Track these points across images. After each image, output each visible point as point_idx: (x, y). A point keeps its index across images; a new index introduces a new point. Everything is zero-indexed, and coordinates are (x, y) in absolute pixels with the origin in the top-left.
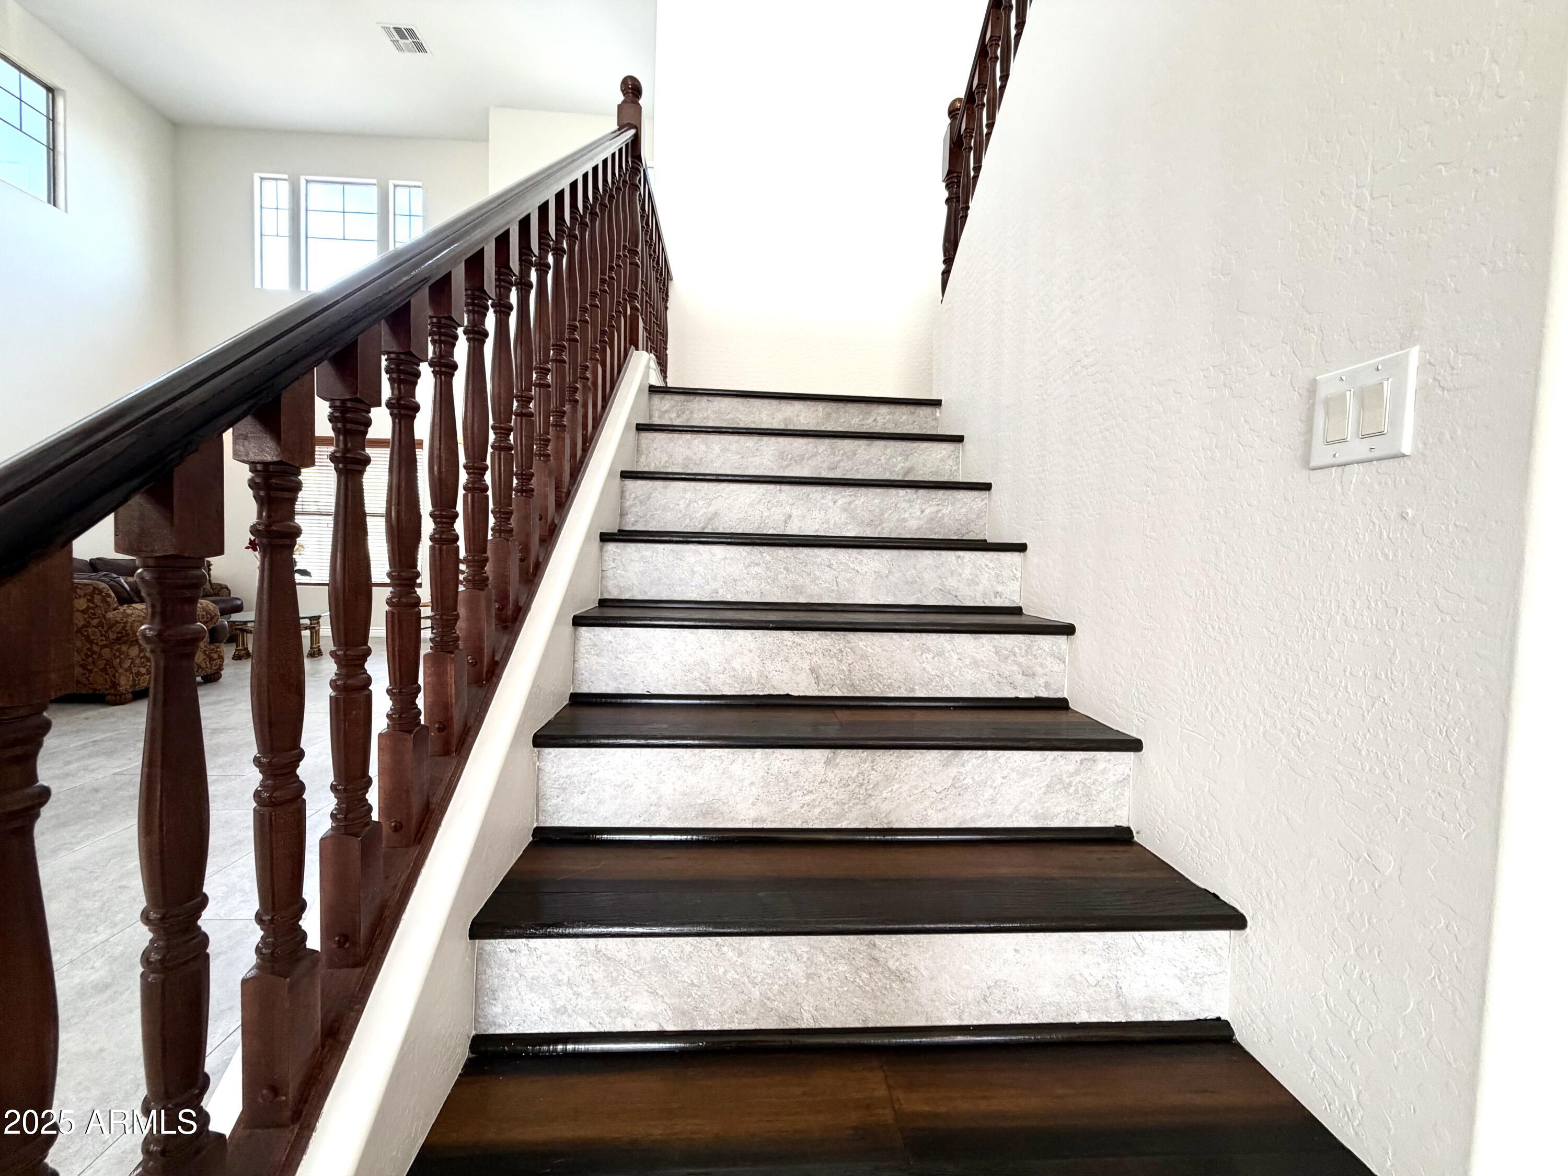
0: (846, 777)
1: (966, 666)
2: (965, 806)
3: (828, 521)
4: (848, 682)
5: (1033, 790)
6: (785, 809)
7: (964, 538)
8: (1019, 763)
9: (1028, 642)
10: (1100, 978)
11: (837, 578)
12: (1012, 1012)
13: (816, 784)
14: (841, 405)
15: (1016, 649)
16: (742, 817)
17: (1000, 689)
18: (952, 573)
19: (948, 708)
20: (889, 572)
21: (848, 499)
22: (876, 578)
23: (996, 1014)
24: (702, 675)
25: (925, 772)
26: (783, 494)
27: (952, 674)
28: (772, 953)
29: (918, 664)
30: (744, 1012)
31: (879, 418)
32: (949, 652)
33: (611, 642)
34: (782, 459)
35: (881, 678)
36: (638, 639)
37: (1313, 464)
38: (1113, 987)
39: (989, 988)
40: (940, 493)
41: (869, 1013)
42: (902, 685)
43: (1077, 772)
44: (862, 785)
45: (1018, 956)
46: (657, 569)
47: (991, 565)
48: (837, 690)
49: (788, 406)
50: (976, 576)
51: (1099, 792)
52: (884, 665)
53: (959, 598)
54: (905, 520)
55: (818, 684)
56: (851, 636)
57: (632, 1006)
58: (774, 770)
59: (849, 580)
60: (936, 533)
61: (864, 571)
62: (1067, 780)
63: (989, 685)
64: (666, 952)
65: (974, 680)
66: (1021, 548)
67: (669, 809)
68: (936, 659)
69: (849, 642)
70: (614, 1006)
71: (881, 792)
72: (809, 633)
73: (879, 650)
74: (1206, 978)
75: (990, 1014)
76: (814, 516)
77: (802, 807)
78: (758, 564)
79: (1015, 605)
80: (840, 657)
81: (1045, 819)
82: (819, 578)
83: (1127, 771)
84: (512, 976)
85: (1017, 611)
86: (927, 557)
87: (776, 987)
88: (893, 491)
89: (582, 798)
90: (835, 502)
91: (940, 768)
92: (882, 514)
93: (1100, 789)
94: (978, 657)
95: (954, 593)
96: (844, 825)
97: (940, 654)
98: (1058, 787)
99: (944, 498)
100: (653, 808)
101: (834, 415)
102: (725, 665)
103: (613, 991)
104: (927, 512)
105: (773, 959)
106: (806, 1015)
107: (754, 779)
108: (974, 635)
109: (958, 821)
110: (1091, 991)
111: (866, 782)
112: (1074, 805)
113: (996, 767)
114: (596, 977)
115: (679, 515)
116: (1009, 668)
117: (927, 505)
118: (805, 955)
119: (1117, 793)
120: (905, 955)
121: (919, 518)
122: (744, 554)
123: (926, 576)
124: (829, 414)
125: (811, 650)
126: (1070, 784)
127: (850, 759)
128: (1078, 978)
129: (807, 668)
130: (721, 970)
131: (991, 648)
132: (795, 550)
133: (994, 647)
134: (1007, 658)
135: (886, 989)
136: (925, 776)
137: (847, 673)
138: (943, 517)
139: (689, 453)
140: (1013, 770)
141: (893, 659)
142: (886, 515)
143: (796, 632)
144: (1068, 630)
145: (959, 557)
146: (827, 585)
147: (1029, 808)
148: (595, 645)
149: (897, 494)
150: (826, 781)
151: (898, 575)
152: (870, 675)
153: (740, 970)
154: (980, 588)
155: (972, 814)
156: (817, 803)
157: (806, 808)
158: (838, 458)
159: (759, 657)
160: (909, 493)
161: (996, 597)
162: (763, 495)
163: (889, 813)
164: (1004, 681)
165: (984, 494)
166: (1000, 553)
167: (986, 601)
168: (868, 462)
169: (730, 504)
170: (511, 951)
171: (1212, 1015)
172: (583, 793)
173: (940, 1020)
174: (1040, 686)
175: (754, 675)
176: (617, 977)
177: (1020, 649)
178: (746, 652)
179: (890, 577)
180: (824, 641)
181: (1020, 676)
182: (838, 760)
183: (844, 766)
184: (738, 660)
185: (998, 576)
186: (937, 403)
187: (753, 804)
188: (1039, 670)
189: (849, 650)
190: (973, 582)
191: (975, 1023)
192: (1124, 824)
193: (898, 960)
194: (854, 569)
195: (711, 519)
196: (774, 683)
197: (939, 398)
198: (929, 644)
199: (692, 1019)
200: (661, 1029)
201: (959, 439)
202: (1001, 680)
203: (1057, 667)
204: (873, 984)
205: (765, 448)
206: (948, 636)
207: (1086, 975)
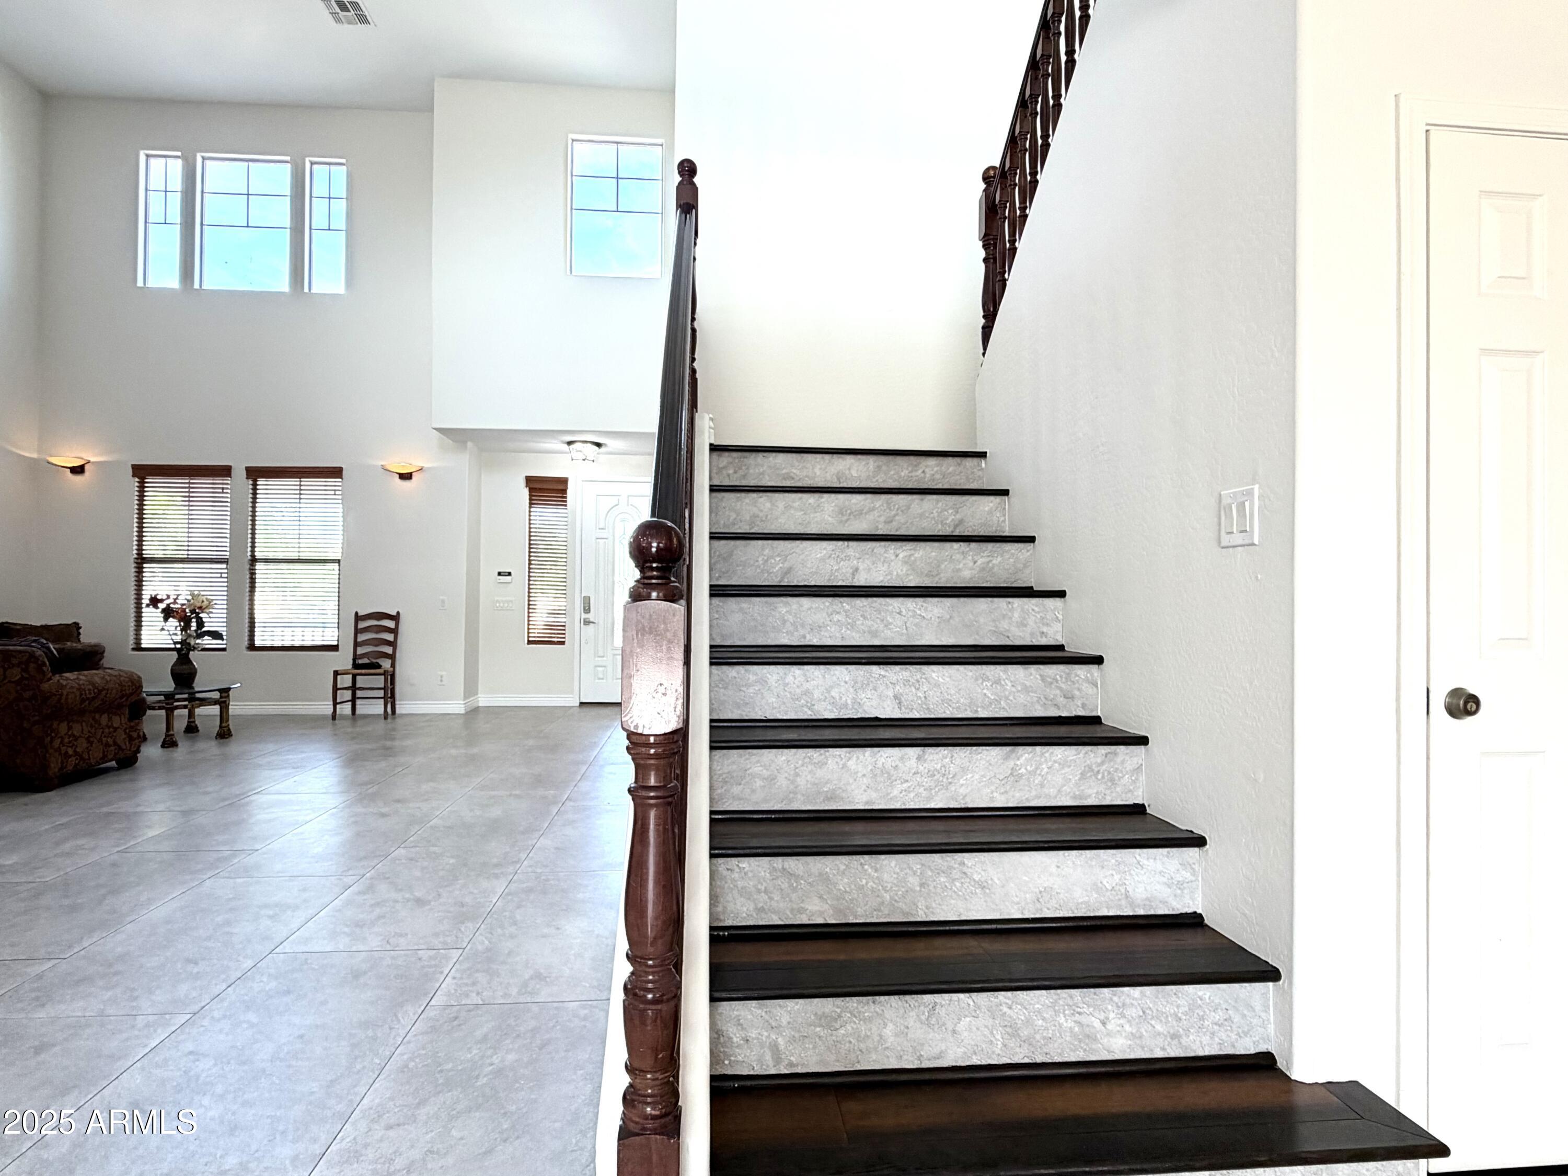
0: (932, 769)
1: (1018, 691)
2: (1020, 790)
3: (890, 573)
4: (924, 706)
5: (1071, 777)
6: (888, 794)
7: (1013, 585)
8: (1060, 756)
9: (1067, 671)
10: (1114, 885)
11: (906, 623)
12: (1056, 908)
13: (911, 775)
14: (891, 457)
15: (1058, 677)
16: (857, 801)
17: (1046, 709)
18: (1004, 616)
19: (1006, 725)
20: (951, 617)
21: (909, 553)
22: (939, 622)
23: (1046, 910)
24: (807, 702)
25: (990, 764)
26: (850, 549)
27: (1007, 698)
28: (897, 870)
29: (980, 691)
30: (879, 910)
31: (927, 470)
32: (1004, 680)
33: (735, 678)
34: (842, 514)
35: (950, 703)
36: (756, 674)
37: (1223, 544)
38: (1123, 891)
39: (1041, 892)
40: (990, 546)
41: (962, 910)
42: (967, 708)
43: (1103, 763)
44: (944, 775)
45: (1059, 870)
46: (754, 619)
47: (1036, 609)
48: (916, 713)
49: (840, 460)
50: (1025, 619)
51: (1120, 778)
52: (953, 692)
53: (1011, 638)
54: (959, 570)
55: (900, 708)
56: (925, 668)
57: (807, 907)
58: (880, 765)
59: (916, 625)
60: (987, 582)
61: (929, 617)
62: (1096, 769)
63: (1038, 707)
64: (828, 870)
65: (1026, 703)
66: (1061, 594)
67: (803, 795)
68: (994, 686)
69: (924, 674)
70: (795, 906)
71: (959, 780)
72: (892, 666)
73: (948, 679)
74: (1185, 885)
75: (1041, 910)
76: (878, 569)
77: (901, 793)
78: (838, 613)
79: (1058, 644)
80: (917, 686)
81: (1081, 799)
82: (891, 624)
83: (1140, 762)
84: (729, 886)
85: (1061, 648)
86: (982, 604)
87: (900, 893)
88: (948, 545)
89: (740, 788)
90: (897, 556)
91: (1002, 761)
92: (939, 566)
93: (1120, 775)
94: (1028, 684)
95: (1006, 634)
96: (932, 805)
97: (998, 682)
98: (1089, 775)
99: (994, 549)
100: (791, 795)
101: (884, 468)
102: (826, 695)
103: (794, 896)
104: (979, 562)
105: (898, 873)
106: (920, 912)
107: (865, 772)
108: (1024, 666)
109: (1016, 802)
110: (1108, 894)
111: (947, 772)
112: (1102, 788)
113: (1043, 760)
114: (783, 886)
115: (758, 570)
116: (1054, 692)
117: (979, 557)
118: (919, 871)
119: (1133, 778)
120: (984, 871)
121: (972, 569)
122: (827, 604)
123: (982, 620)
124: (879, 467)
125: (894, 680)
126: (1098, 772)
127: (935, 755)
128: (1100, 885)
129: (892, 695)
130: (864, 881)
131: (1038, 676)
132: (870, 599)
133: (1041, 675)
134: (1051, 683)
135: (972, 893)
136: (991, 768)
137: (923, 699)
138: (993, 568)
139: (755, 510)
140: (1055, 762)
141: (960, 687)
142: (943, 566)
143: (881, 666)
144: (1098, 660)
145: (1009, 603)
146: (898, 629)
147: (1068, 790)
148: (723, 680)
149: (952, 547)
150: (918, 773)
151: (957, 619)
152: (942, 700)
153: (877, 881)
154: (1029, 629)
155: (1027, 796)
156: (912, 789)
157: (904, 793)
158: (893, 513)
159: (853, 687)
160: (963, 546)
161: (1042, 637)
162: (833, 550)
163: (966, 795)
164: (1050, 703)
165: (1029, 546)
166: (1044, 599)
167: (1034, 640)
168: (921, 516)
169: (803, 560)
170: (728, 869)
171: (1190, 911)
172: (740, 784)
173: (1009, 914)
174: (1078, 706)
175: (849, 702)
176: (797, 886)
177: (1061, 677)
178: (843, 684)
179: (951, 621)
180: (904, 673)
181: (1062, 699)
182: (926, 757)
183: (931, 761)
184: (836, 690)
185: (1042, 618)
186: (983, 455)
187: (865, 791)
188: (1077, 693)
189: (924, 681)
190: (1022, 624)
191: (1033, 916)
192: (1139, 801)
193: (980, 873)
194: (920, 615)
195: (786, 573)
196: (866, 708)
197: (984, 450)
198: (988, 674)
199: (845, 916)
200: (825, 922)
201: (1005, 493)
202: (1046, 702)
203: (1090, 690)
204: (964, 890)
205: (826, 505)
206: (1002, 667)
207: (1105, 883)
